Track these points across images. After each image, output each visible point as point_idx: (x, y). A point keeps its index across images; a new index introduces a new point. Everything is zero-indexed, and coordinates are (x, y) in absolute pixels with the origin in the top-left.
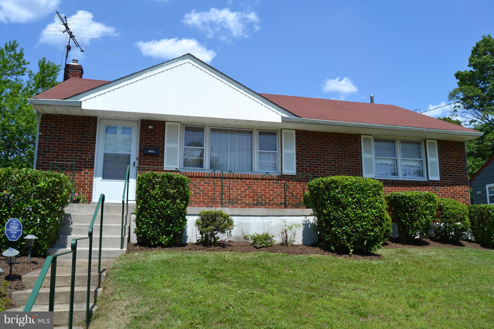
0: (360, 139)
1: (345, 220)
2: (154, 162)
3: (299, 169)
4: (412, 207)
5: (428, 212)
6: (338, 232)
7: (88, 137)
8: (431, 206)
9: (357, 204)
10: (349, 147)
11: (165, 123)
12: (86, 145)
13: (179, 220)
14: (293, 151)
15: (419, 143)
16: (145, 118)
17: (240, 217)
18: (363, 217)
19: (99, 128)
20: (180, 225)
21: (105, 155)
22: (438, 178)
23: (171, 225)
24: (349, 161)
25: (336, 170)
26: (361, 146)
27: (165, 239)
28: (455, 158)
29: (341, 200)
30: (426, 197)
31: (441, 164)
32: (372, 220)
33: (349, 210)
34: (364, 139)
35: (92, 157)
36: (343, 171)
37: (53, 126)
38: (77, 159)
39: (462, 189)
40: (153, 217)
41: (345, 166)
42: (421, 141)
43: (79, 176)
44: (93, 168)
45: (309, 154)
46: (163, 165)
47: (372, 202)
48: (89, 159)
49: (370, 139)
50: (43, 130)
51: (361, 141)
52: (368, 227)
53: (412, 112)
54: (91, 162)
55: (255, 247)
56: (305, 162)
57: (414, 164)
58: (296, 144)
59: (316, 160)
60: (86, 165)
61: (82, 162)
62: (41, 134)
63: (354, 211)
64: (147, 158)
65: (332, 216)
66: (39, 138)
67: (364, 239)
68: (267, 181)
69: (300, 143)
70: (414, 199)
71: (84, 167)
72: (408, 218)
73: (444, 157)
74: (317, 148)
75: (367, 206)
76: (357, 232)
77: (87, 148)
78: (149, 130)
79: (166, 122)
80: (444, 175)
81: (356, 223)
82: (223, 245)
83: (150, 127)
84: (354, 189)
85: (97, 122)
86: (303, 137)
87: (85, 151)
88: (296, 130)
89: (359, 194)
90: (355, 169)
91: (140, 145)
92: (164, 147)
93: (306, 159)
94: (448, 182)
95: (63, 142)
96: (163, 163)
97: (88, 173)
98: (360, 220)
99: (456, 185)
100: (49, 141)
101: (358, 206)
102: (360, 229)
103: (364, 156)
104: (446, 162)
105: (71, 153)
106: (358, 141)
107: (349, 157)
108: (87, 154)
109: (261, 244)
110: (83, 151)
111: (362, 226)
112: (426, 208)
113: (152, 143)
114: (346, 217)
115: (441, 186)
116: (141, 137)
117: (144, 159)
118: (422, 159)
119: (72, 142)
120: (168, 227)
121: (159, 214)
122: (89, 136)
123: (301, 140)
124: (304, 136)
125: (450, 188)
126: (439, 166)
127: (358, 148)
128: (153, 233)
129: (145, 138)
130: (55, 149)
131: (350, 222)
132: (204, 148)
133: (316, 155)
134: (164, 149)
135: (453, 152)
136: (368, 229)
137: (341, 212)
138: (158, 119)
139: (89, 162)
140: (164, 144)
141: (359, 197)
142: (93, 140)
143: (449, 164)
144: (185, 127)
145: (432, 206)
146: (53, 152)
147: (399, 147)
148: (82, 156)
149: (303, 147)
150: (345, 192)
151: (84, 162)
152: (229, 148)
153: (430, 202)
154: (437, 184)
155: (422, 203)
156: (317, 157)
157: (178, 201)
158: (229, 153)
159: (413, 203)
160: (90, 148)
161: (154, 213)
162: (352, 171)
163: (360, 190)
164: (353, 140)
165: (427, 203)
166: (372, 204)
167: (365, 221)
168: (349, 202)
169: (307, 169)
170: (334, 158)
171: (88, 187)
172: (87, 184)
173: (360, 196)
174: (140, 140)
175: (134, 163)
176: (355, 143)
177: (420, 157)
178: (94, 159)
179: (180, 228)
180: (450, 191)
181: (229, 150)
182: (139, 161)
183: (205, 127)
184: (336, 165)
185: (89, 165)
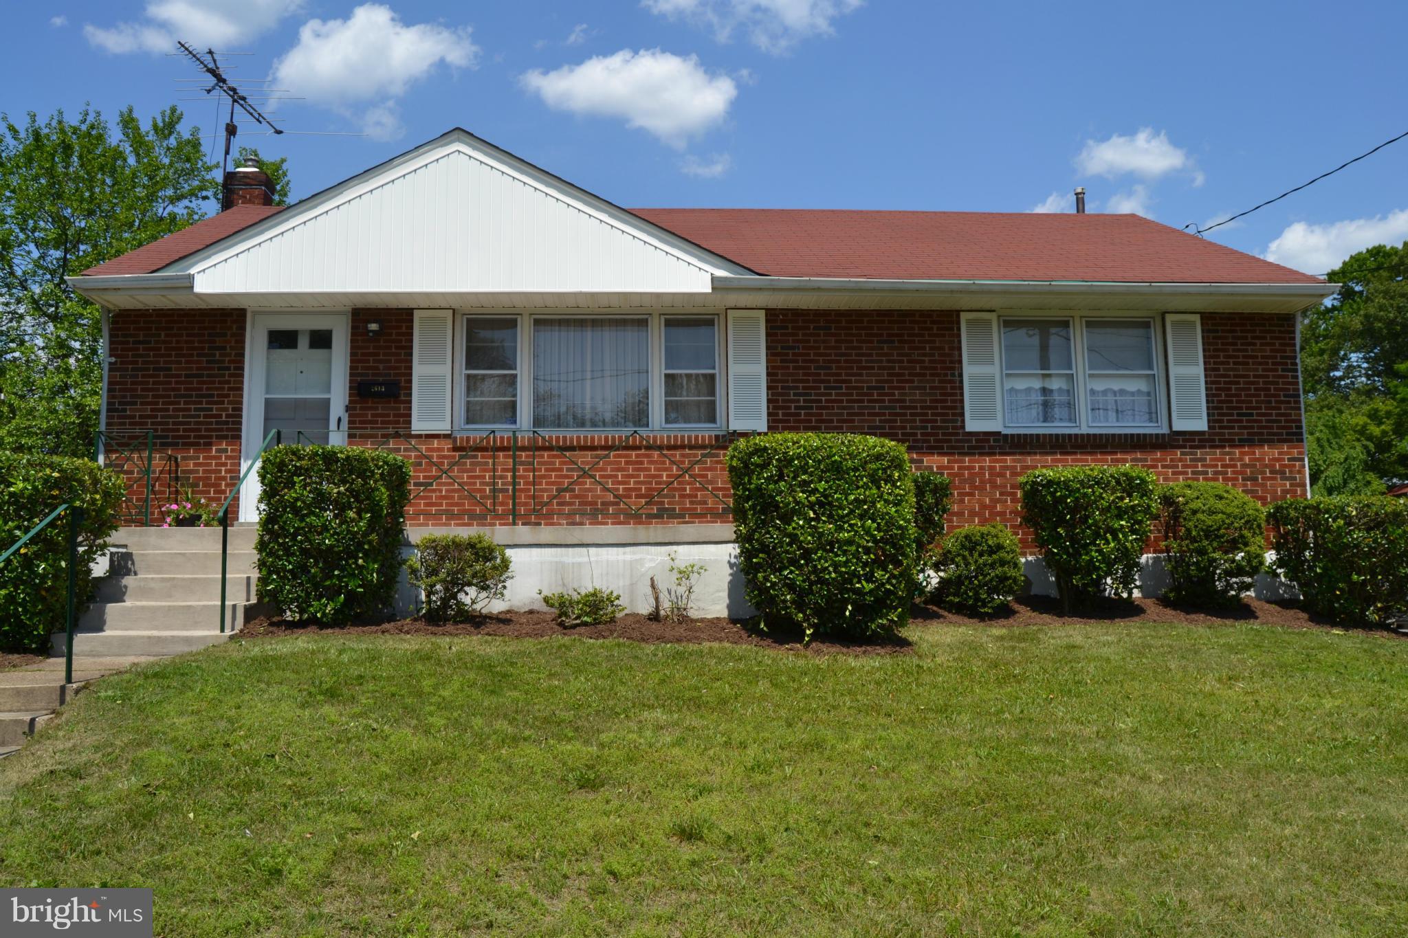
0: (958, 323)
1: (787, 552)
2: (388, 415)
3: (777, 414)
4: (1074, 510)
5: (1123, 523)
6: (771, 582)
7: (223, 362)
8: (1133, 507)
9: (820, 508)
10: (924, 348)
11: (412, 315)
12: (220, 383)
13: (357, 561)
14: (759, 369)
15: (1146, 325)
16: (360, 304)
17: (559, 550)
18: (838, 541)
19: (252, 337)
20: (360, 573)
21: (267, 401)
22: (1201, 425)
23: (336, 573)
24: (925, 388)
25: (884, 414)
26: (960, 342)
27: (326, 606)
28: (1260, 364)
29: (778, 498)
30: (1118, 482)
31: (1213, 383)
32: (867, 551)
33: (798, 524)
34: (969, 322)
35: (234, 409)
36: (905, 414)
37: (141, 339)
38: (199, 416)
39: (1280, 453)
40: (293, 554)
41: (911, 401)
42: (1153, 318)
43: (205, 458)
44: (239, 437)
45: (805, 374)
46: (410, 422)
47: (865, 502)
48: (227, 416)
49: (989, 322)
50: (116, 349)
51: (959, 329)
52: (855, 569)
53: (1174, 231)
54: (234, 423)
55: (561, 624)
56: (795, 395)
57: (1133, 386)
58: (768, 348)
59: (825, 388)
60: (221, 430)
61: (211, 423)
62: (113, 360)
63: (811, 527)
64: (370, 405)
65: (757, 540)
66: (110, 370)
67: (845, 602)
68: (687, 451)
69: (779, 345)
70: (1079, 489)
71: (218, 437)
72: (1065, 542)
73: (1223, 363)
74: (830, 355)
75: (852, 511)
76: (822, 581)
77: (223, 389)
78: (371, 334)
79: (415, 312)
80: (1224, 415)
81: (820, 559)
82: (478, 621)
83: (374, 327)
84: (813, 466)
85: (244, 322)
86: (787, 328)
87: (218, 396)
88: (766, 309)
89: (827, 482)
90: (942, 408)
91: (351, 375)
92: (411, 375)
93: (797, 388)
94: (1237, 434)
95: (165, 376)
96: (410, 416)
97: (226, 450)
98: (831, 551)
99: (1261, 443)
100: (131, 376)
101: (823, 514)
102: (830, 573)
103: (969, 370)
104: (1229, 376)
105: (185, 403)
106: (952, 329)
107: (925, 375)
108: (223, 403)
109: (578, 617)
110: (212, 396)
111: (836, 566)
112: (1116, 512)
113: (381, 366)
114: (790, 544)
115: (1211, 447)
116: (352, 354)
117: (361, 409)
118: (1155, 372)
119: (187, 376)
120: (332, 577)
121: (306, 545)
122: (227, 359)
123: (782, 335)
124: (790, 325)
125: (1240, 453)
126: (1207, 389)
127: (952, 349)
128: (296, 592)
129: (363, 354)
130: (147, 396)
131: (802, 557)
132: (518, 372)
133: (825, 375)
134: (410, 381)
135: (1254, 344)
136: (854, 574)
137: (778, 529)
138: (394, 304)
139: (227, 423)
140: (411, 368)
141: (825, 490)
142: (236, 368)
143: (1238, 383)
144: (468, 320)
145: (1138, 505)
146: (142, 404)
147: (1080, 340)
148: (211, 410)
149: (787, 354)
150: (788, 476)
151: (217, 423)
152: (589, 368)
153: (1130, 495)
154: (1200, 440)
155: (1103, 499)
156: (829, 381)
157: (351, 514)
158: (588, 383)
159: (1077, 499)
160: (230, 389)
161: (294, 545)
162: (933, 414)
163: (828, 471)
164: (935, 327)
165: (1122, 499)
166: (865, 507)
167: (845, 553)
168: (797, 503)
169: (799, 414)
170: (877, 381)
171: (227, 485)
172: (224, 478)
173: (830, 487)
174: (352, 361)
175: (339, 420)
176: (944, 336)
177: (1151, 368)
178: (241, 416)
179: (361, 580)
180: (1241, 459)
181: (589, 375)
182: (350, 416)
183: (519, 318)
184: (883, 401)
185: (228, 429)
